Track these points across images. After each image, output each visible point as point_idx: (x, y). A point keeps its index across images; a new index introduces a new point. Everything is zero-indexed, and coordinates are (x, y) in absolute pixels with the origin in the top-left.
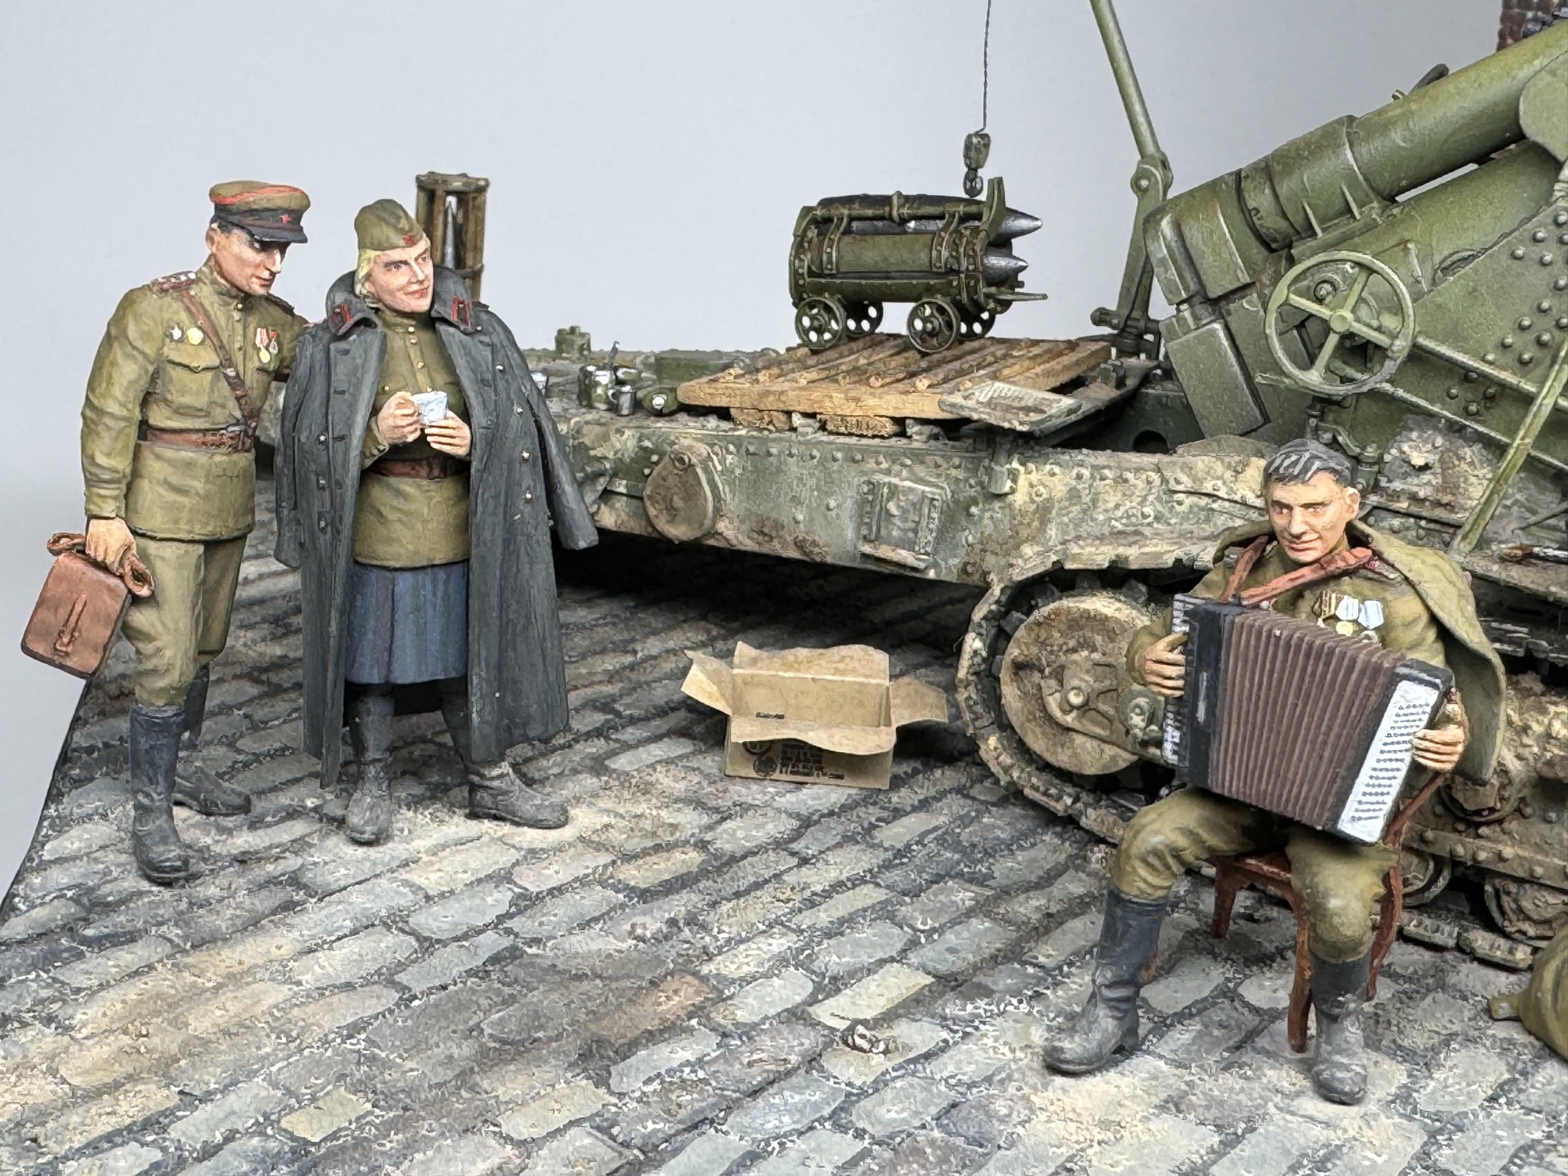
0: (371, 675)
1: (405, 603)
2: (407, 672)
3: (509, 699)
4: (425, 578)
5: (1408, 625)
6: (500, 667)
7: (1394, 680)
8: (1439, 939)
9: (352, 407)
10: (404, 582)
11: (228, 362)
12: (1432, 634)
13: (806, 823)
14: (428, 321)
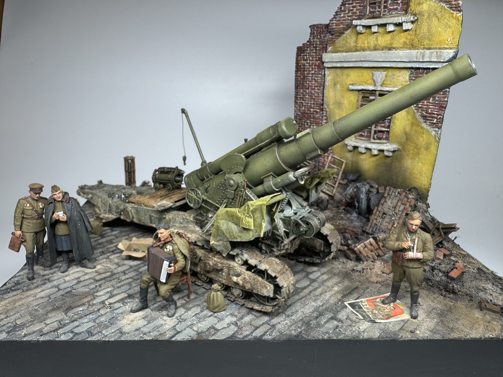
0: (60, 249)
1: (63, 240)
2: (65, 249)
3: (81, 253)
4: (66, 237)
5: (176, 250)
6: (78, 248)
7: (163, 260)
8: (207, 288)
9: (49, 215)
10: (63, 237)
11: (34, 208)
12: (179, 251)
13: (131, 267)
14: (62, 202)
